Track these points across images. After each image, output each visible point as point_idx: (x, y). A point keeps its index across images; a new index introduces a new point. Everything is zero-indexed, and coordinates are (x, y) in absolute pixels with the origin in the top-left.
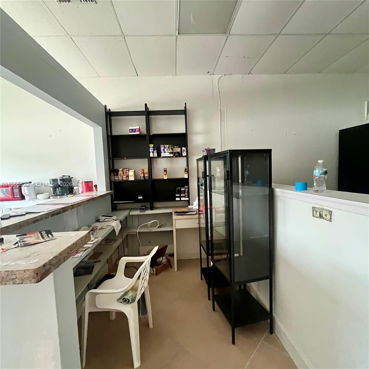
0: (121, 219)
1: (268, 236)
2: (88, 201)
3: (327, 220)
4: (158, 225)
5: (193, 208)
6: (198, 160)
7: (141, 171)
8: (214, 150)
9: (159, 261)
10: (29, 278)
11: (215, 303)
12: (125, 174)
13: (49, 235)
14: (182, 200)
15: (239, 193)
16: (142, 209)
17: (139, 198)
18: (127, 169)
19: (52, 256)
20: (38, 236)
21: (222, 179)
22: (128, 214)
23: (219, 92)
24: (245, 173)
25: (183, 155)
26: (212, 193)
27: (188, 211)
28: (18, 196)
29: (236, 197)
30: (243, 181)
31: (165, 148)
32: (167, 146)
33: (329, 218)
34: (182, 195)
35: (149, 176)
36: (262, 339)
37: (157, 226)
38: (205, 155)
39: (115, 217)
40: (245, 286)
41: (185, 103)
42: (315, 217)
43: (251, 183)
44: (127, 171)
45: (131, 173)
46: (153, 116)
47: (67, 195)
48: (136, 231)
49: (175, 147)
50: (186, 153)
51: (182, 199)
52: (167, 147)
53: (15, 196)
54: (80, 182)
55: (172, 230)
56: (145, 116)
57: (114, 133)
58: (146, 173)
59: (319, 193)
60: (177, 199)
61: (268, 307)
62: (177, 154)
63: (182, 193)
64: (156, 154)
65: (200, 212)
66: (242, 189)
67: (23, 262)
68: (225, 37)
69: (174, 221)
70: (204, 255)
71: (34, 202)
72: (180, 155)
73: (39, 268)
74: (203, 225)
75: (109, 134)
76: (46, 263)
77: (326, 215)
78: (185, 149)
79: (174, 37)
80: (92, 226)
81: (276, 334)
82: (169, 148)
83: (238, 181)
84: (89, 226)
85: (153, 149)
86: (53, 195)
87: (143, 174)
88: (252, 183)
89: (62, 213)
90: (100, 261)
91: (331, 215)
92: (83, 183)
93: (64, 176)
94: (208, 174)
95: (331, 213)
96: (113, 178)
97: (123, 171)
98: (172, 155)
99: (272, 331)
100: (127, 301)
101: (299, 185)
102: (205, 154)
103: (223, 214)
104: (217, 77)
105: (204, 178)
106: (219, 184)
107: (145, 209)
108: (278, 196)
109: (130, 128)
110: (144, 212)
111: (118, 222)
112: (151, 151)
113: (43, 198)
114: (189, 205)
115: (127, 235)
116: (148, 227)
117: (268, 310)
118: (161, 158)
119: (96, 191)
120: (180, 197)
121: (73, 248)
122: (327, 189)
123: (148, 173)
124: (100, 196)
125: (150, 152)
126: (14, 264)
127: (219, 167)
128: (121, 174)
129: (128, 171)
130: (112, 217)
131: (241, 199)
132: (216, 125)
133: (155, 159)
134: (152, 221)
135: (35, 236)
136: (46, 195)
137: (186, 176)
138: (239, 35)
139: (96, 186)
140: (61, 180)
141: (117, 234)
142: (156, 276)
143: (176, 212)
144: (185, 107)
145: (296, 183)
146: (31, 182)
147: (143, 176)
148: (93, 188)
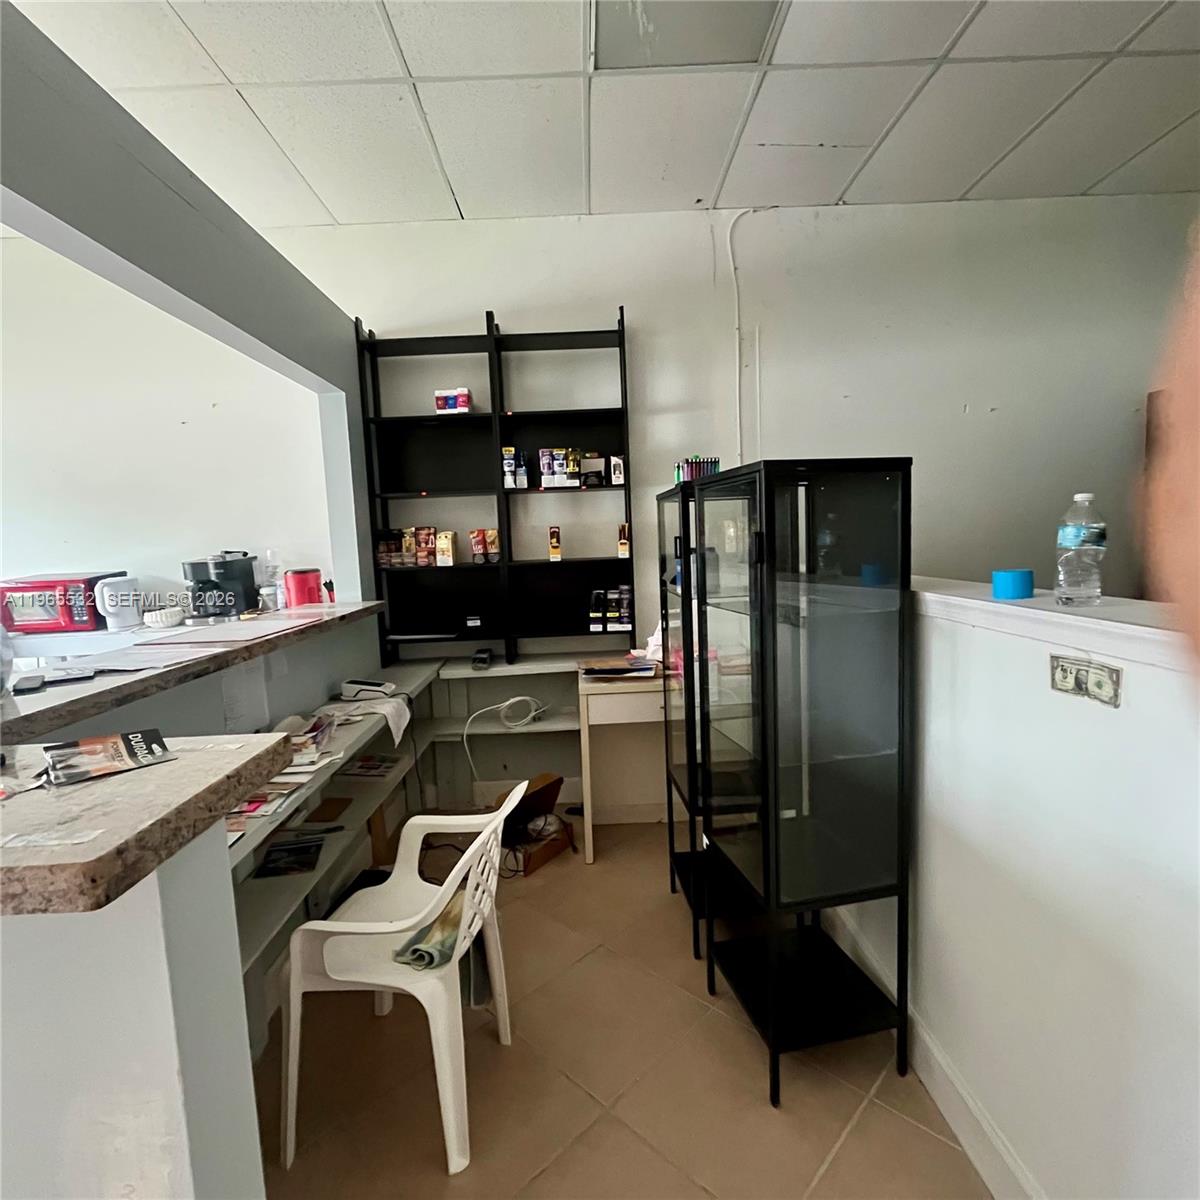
0: (412, 692)
1: (895, 751)
2: (303, 633)
3: (1102, 701)
4: (533, 714)
5: (645, 656)
6: (662, 498)
7: (475, 535)
8: (716, 463)
9: (534, 830)
10: (65, 893)
11: (717, 971)
12: (423, 545)
13: (154, 746)
14: (609, 629)
15: (798, 608)
16: (477, 661)
17: (470, 623)
18: (429, 528)
19: (150, 818)
20: (117, 750)
21: (742, 562)
22: (435, 675)
23: (736, 269)
24: (819, 543)
25: (614, 483)
26: (708, 608)
27: (629, 667)
28: (85, 618)
29: (787, 620)
30: (811, 569)
31: (553, 458)
32: (560, 452)
33: (1112, 693)
34: (608, 615)
35: (501, 553)
36: (873, 1091)
37: (529, 717)
38: (684, 482)
39: (390, 687)
40: (816, 915)
41: (621, 308)
42: (1060, 690)
43: (839, 573)
44: (429, 535)
45: (443, 543)
46: (513, 354)
47: (239, 613)
48: (460, 732)
49: (587, 455)
50: (622, 476)
51: (611, 627)
52: (562, 456)
53: (77, 618)
54: (281, 571)
55: (577, 728)
56: (486, 354)
57: (387, 412)
58: (493, 543)
59: (1077, 606)
60: (594, 628)
61: (892, 986)
62: (593, 480)
63: (610, 609)
64: (526, 478)
65: (668, 672)
66: (809, 592)
67: (51, 839)
68: (755, 76)
69: (582, 700)
70: (681, 813)
71: (133, 635)
72: (602, 481)
73: (99, 859)
74: (678, 715)
75: (371, 415)
76: (126, 842)
77: (1099, 685)
78: (621, 462)
79: (581, 82)
80: (314, 713)
81: (916, 1074)
82: (566, 458)
83: (796, 569)
84: (306, 716)
85: (512, 462)
86: (195, 613)
87: (480, 547)
88: (845, 573)
89: (214, 671)
90: (341, 828)
91: (1117, 684)
92: (289, 574)
93: (227, 552)
94: (693, 545)
95: (1116, 675)
96: (384, 559)
97: (415, 535)
98: (576, 483)
99: (904, 1066)
100: (427, 958)
101: (1004, 579)
102: (684, 476)
103: (745, 677)
104: (727, 217)
105: (680, 557)
106: (732, 579)
107: (488, 660)
108: (932, 617)
109: (438, 393)
110: (486, 669)
111: (400, 702)
112: (506, 469)
113: (162, 625)
114: (635, 648)
115: (433, 744)
116: (499, 717)
117: (893, 997)
118: (542, 492)
119: (332, 600)
120: (604, 621)
121: (227, 792)
122: (1104, 593)
123: (497, 541)
124: (343, 618)
125: (504, 473)
126: (20, 845)
127: (734, 520)
128: (410, 544)
129: (432, 537)
130: (379, 685)
131: (804, 627)
132: (724, 380)
133: (520, 497)
134: (512, 700)
135: (105, 750)
136: (173, 613)
137: (623, 553)
138: (803, 67)
139: (329, 586)
140: (218, 565)
141: (397, 741)
142: (526, 876)
143: (588, 672)
144: (621, 322)
145: (994, 573)
146: (123, 574)
147: (481, 552)
148: (319, 590)
